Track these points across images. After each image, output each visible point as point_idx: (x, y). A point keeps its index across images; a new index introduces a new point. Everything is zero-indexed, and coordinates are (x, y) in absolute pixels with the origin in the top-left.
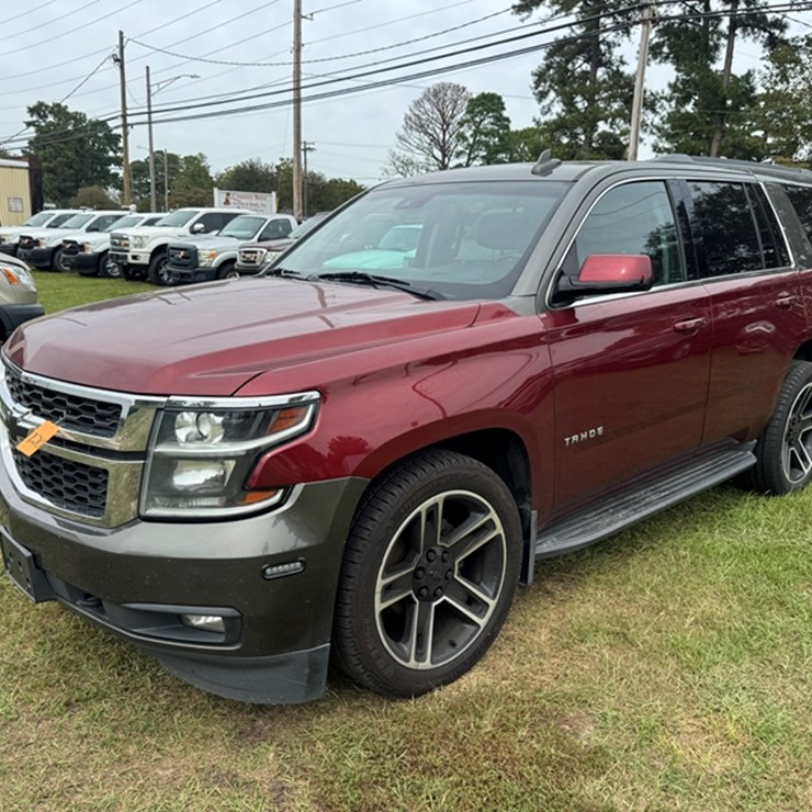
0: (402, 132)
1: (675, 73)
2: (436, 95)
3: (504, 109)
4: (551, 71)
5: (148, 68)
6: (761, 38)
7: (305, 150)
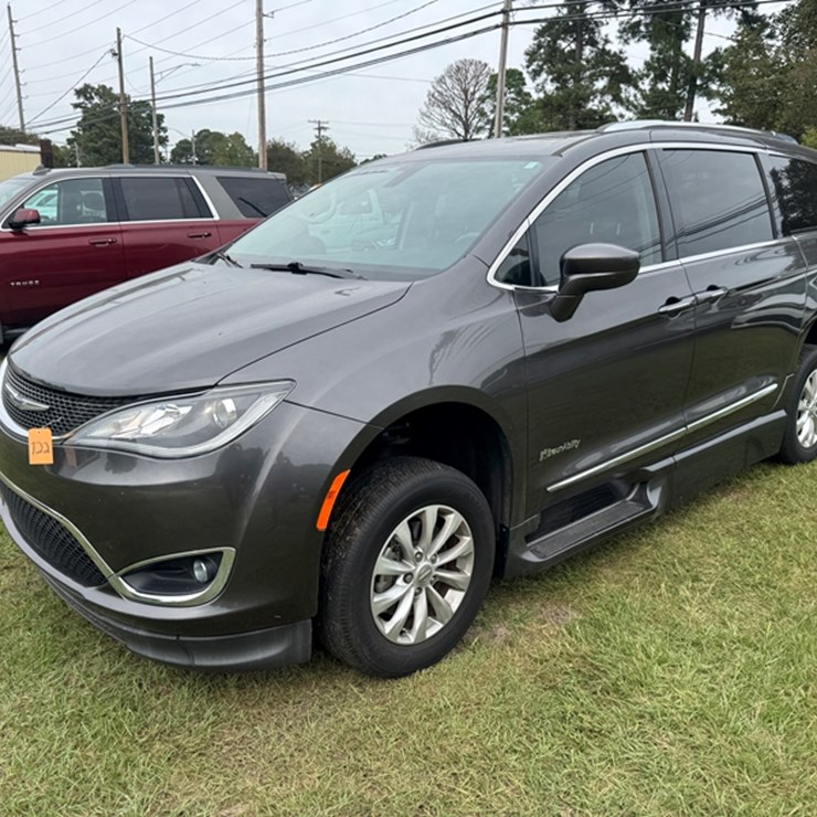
0: (425, 109)
1: (650, 52)
2: (458, 71)
3: (524, 84)
4: (542, 51)
5: (151, 58)
6: (734, 16)
7: (319, 129)
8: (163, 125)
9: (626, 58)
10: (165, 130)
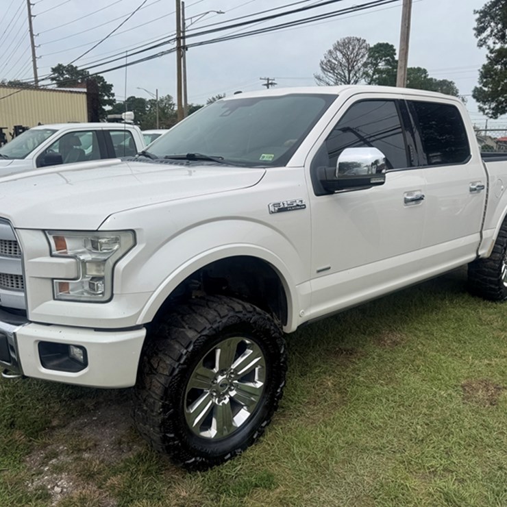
2: (345, 46)
3: (394, 54)
5: (183, 3)
7: (268, 85)
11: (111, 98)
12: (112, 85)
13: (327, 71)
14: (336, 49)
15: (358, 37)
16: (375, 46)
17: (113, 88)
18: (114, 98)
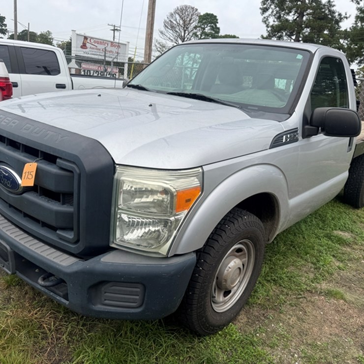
0: (162, 29)
2: (182, 11)
3: (217, 23)
7: (114, 30)
8: (4, 23)
9: (334, 6)
10: (5, 25)
11: (3, 28)
12: (4, 18)
13: (168, 27)
14: (175, 12)
15: (193, 6)
16: (204, 15)
17: (5, 20)
18: (6, 28)
